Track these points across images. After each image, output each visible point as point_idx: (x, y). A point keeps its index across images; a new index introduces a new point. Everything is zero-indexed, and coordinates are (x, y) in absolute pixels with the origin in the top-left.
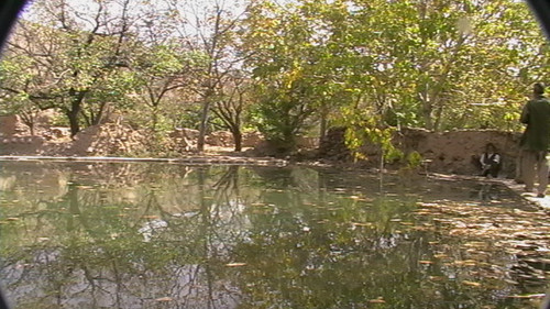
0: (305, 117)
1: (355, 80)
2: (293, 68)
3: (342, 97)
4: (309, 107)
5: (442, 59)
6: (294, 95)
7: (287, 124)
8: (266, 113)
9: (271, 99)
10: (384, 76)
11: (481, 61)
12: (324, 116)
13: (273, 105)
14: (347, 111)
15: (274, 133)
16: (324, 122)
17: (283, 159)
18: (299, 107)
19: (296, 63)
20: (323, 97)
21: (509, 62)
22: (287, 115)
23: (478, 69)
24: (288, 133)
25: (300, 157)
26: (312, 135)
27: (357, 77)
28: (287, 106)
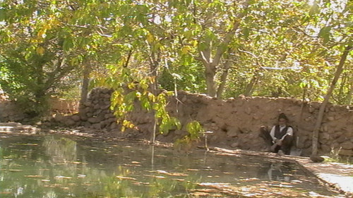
0: (63, 75)
1: (125, 33)
2: (49, 13)
3: (108, 53)
4: (68, 62)
5: (230, 14)
6: (50, 47)
7: (40, 82)
8: (13, 67)
9: (20, 51)
10: (160, 30)
11: (275, 16)
12: (86, 73)
13: (22, 58)
14: (113, 69)
15: (23, 93)
16: (86, 82)
17: (33, 125)
18: (55, 62)
19: (53, 8)
20: (84, 51)
21: (308, 20)
22: (41, 72)
23: (271, 26)
24: (40, 94)
25: (55, 124)
26: (71, 97)
27: (127, 29)
28: (41, 61)
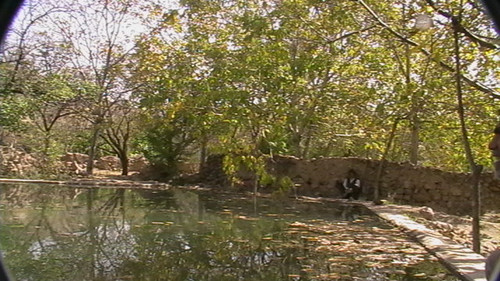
0: (187, 145)
1: (232, 111)
2: (177, 99)
3: (220, 128)
4: (190, 135)
5: (310, 95)
6: (177, 124)
7: (170, 150)
8: (152, 140)
9: (156, 128)
10: (257, 109)
11: (344, 97)
12: (204, 144)
13: (157, 133)
14: (224, 139)
15: (159, 159)
16: (204, 149)
17: (166, 182)
18: (181, 135)
19: (179, 95)
20: (202, 126)
21: (368, 99)
22: (171, 142)
23: (341, 104)
24: (171, 159)
25: (182, 182)
26: (193, 162)
27: (234, 109)
28: (170, 135)
